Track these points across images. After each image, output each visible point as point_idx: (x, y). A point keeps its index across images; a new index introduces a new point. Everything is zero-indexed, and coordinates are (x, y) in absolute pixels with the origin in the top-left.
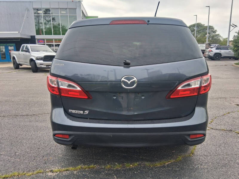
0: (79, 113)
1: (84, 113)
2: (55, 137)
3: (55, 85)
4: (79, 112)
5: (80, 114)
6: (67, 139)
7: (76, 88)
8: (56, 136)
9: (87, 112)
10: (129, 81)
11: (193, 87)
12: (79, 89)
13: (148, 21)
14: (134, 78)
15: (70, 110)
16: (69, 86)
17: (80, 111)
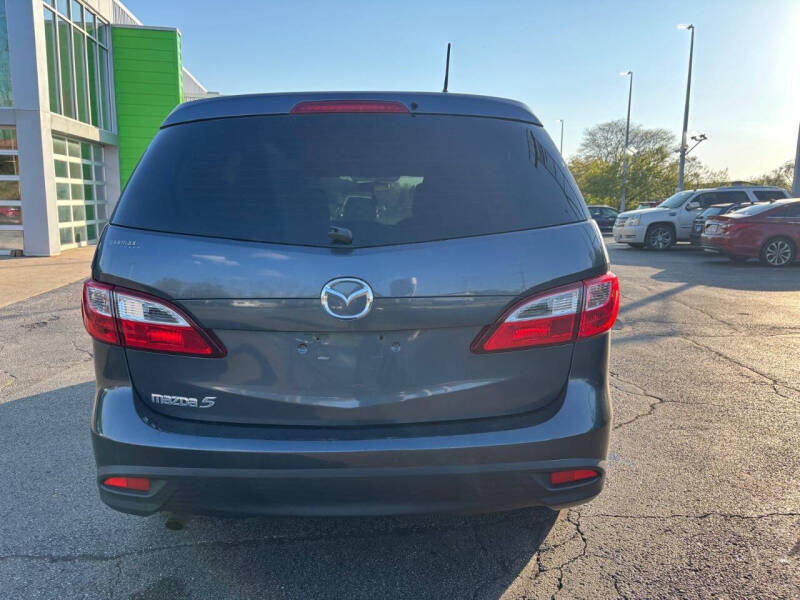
0: (183, 405)
1: (200, 403)
2: (105, 488)
3: (107, 311)
4: (184, 401)
5: (188, 407)
6: (145, 492)
7: (174, 320)
8: (106, 482)
9: (209, 400)
10: (347, 297)
11: (556, 313)
12: (182, 322)
13: (414, 106)
14: (362, 287)
15: (153, 395)
16: (152, 313)
17: (186, 399)
